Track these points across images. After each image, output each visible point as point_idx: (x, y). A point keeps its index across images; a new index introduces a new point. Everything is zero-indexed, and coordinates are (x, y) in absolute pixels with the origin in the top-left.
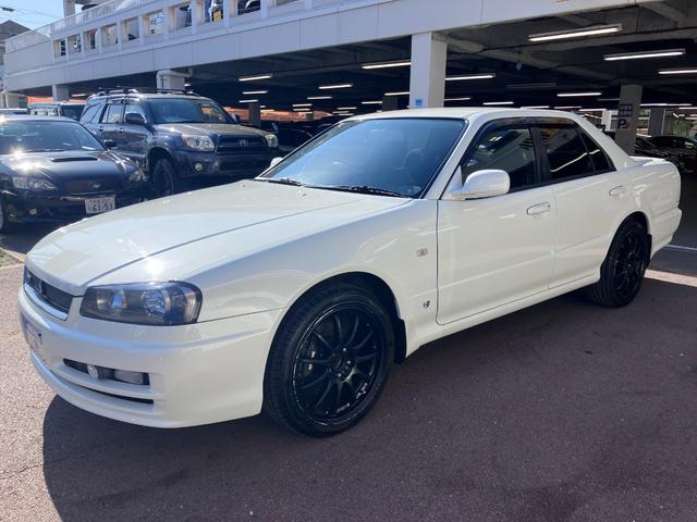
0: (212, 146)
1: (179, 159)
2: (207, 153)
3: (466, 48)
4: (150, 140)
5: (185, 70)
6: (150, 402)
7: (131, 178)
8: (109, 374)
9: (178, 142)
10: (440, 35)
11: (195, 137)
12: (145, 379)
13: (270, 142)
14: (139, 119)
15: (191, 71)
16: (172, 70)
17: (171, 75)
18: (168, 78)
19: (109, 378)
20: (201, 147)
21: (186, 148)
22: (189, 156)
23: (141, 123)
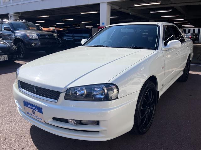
0: (37, 38)
1: (26, 42)
2: (36, 40)
3: (115, 8)
4: (13, 36)
5: (18, 13)
6: (98, 131)
7: (12, 48)
8: (79, 123)
9: (25, 36)
10: (109, 3)
11: (32, 35)
12: (97, 123)
13: (55, 36)
14: (9, 29)
15: (20, 14)
16: (14, 13)
17: (14, 15)
18: (13, 16)
19: (79, 124)
20: (33, 38)
21: (29, 38)
22: (30, 41)
23: (10, 30)
